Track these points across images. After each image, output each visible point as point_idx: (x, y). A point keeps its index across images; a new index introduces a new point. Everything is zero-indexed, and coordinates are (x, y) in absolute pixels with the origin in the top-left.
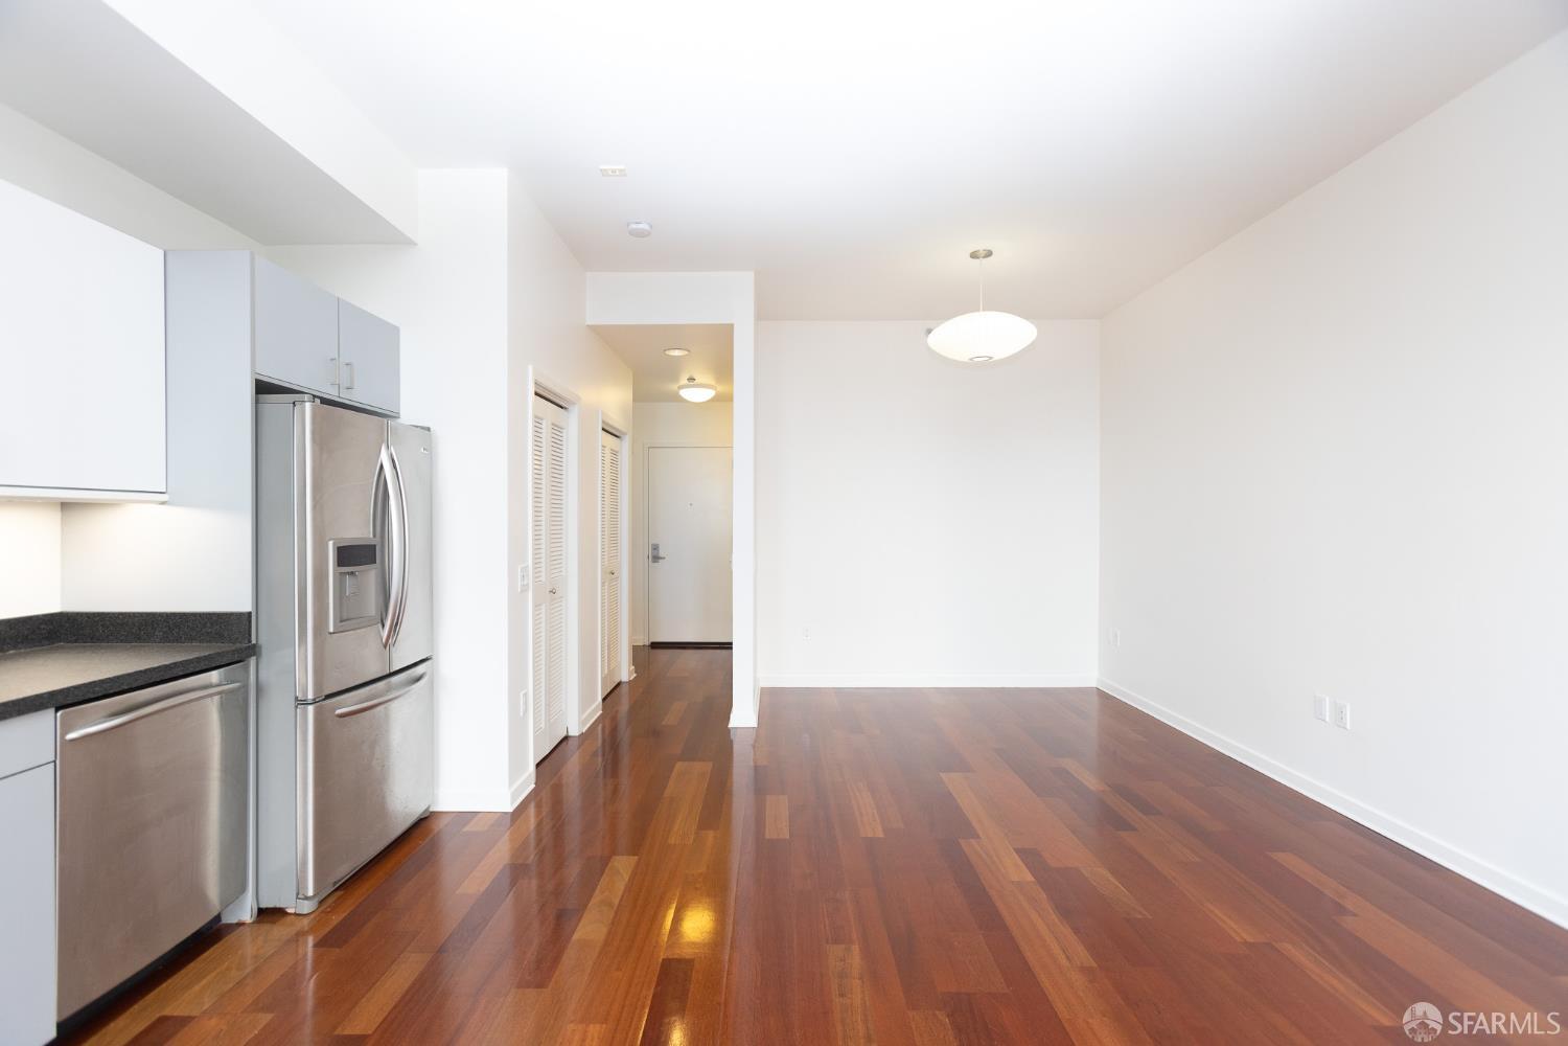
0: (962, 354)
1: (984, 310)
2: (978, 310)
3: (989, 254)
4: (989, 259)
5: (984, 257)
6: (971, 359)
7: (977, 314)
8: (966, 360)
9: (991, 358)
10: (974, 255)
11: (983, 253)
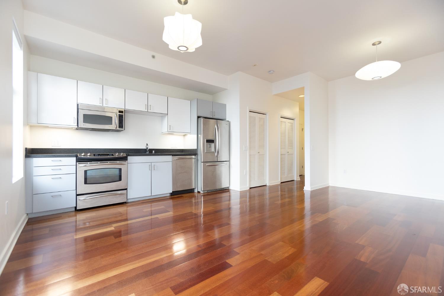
0: (368, 78)
1: (378, 61)
2: (375, 61)
3: (380, 43)
4: (379, 45)
5: (378, 44)
6: (372, 79)
7: (375, 62)
8: (371, 79)
9: (381, 77)
10: (374, 44)
11: (377, 43)
